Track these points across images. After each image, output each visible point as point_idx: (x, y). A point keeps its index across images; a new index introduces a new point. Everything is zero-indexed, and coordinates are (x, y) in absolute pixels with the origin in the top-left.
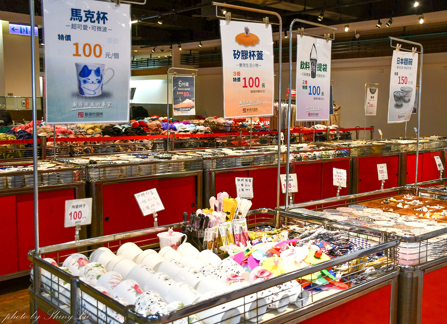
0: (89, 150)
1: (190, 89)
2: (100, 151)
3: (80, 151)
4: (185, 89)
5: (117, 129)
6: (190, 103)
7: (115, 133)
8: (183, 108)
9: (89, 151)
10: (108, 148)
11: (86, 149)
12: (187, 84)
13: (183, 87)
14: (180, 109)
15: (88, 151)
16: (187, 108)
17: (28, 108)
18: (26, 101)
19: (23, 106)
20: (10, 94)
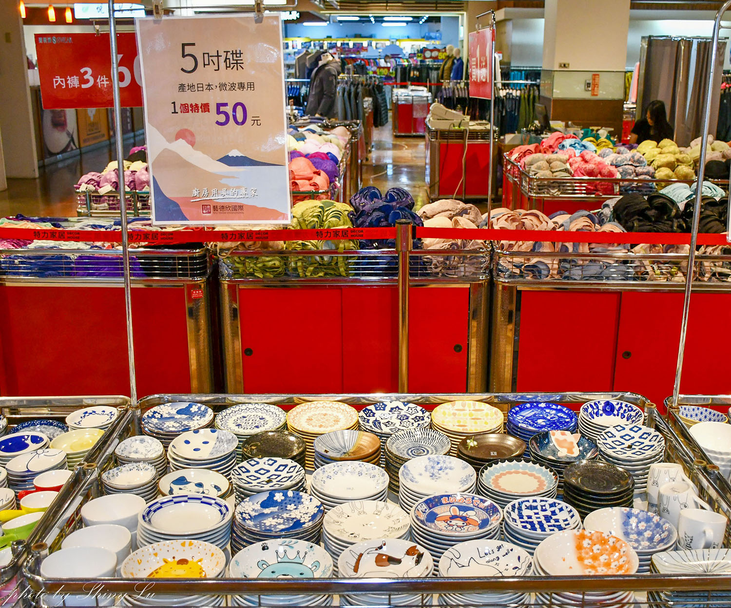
0: (541, 267)
2: (580, 272)
3: (517, 271)
5: (661, 200)
7: (652, 213)
9: (544, 272)
10: (608, 266)
11: (534, 266)
15: (540, 272)
17: (597, 95)
18: (594, 79)
19: (586, 90)
20: (563, 65)
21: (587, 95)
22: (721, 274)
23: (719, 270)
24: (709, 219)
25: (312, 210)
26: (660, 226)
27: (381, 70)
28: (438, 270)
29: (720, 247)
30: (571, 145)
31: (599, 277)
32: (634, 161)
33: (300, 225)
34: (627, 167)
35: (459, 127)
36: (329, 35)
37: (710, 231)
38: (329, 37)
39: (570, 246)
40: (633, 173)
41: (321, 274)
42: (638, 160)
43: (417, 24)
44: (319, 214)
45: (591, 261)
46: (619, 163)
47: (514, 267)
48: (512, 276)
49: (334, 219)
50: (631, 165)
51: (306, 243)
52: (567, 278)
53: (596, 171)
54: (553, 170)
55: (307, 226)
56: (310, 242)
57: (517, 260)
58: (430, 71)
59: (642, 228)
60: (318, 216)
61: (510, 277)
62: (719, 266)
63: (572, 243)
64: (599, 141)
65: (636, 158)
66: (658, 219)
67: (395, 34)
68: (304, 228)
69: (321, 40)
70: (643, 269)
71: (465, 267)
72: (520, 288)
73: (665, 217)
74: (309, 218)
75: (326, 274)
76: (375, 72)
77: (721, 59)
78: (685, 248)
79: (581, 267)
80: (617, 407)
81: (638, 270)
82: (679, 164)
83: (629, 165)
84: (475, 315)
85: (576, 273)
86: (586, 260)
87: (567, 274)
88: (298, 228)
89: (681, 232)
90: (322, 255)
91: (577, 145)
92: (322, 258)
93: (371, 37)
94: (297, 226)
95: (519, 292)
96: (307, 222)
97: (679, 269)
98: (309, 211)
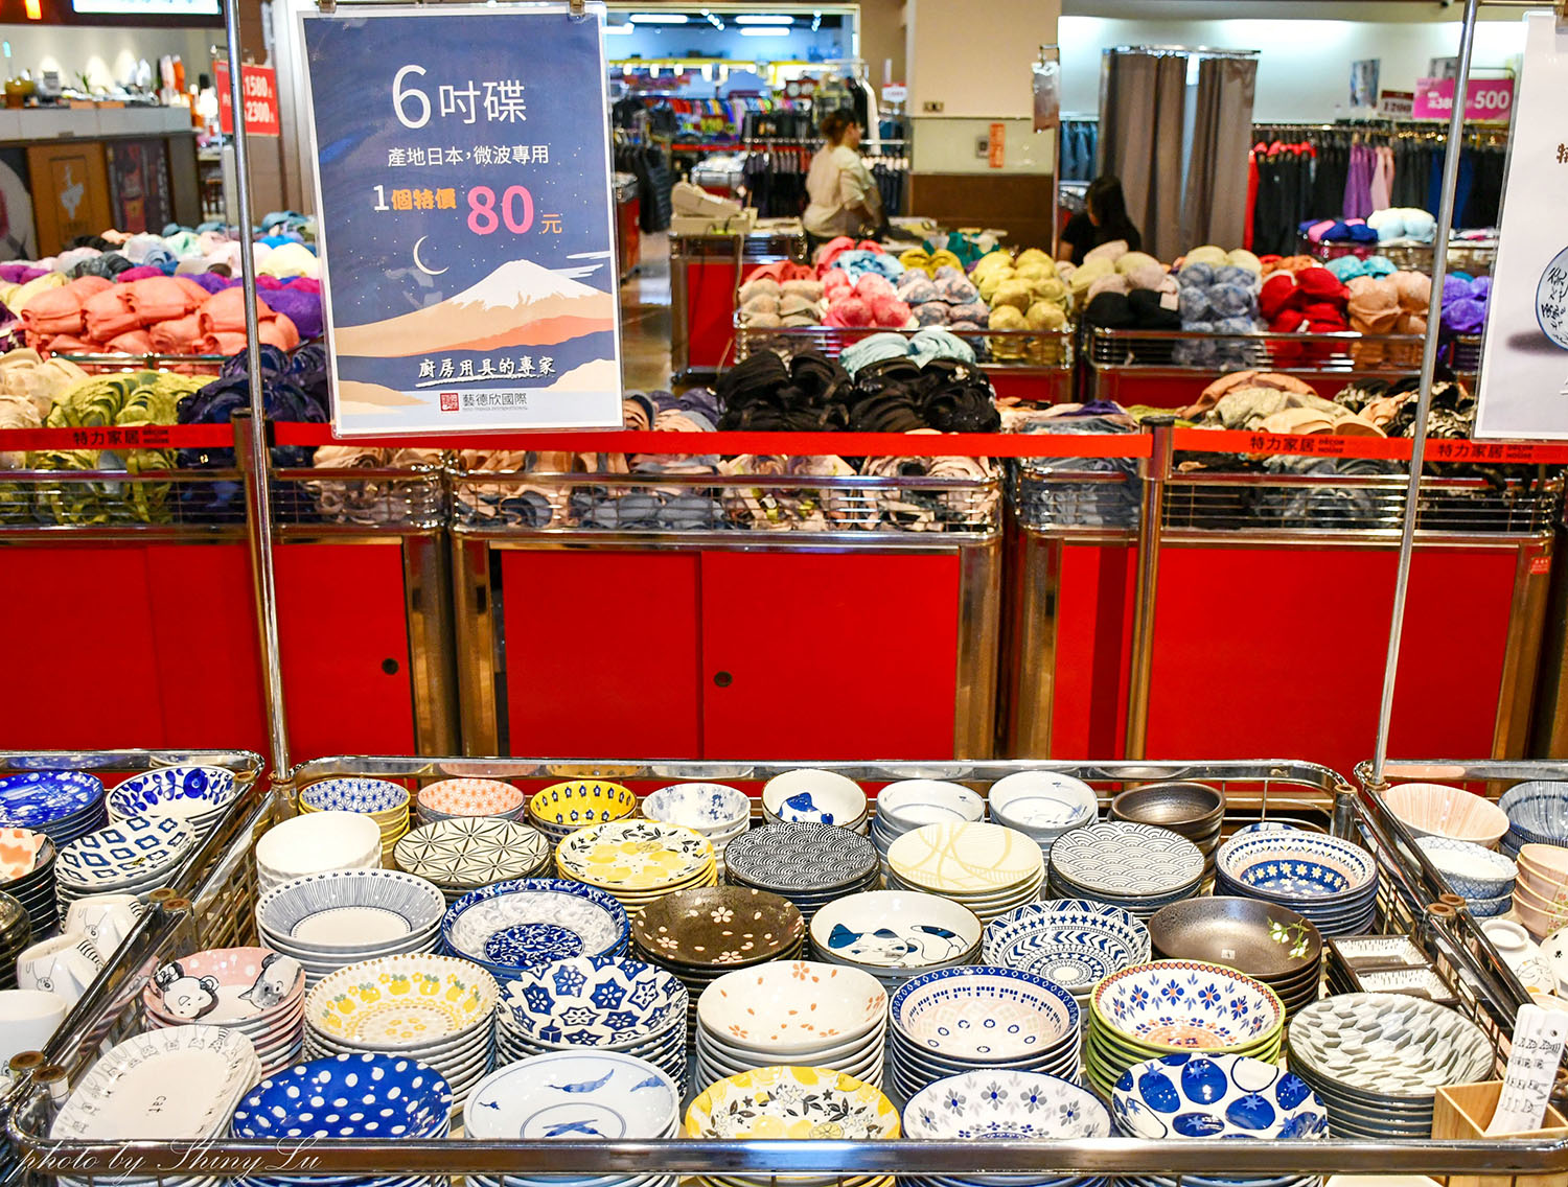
0: (535, 502)
1: (541, 153)
2: (613, 513)
3: (489, 511)
4: (482, 154)
6: (555, 299)
7: (789, 393)
8: (457, 356)
9: (542, 514)
10: (670, 500)
12: (506, 99)
13: (444, 131)
14: (426, 368)
15: (533, 513)
16: (515, 353)
17: (1000, 166)
18: (994, 134)
19: (978, 156)
20: (930, 107)
21: (979, 166)
22: (900, 515)
23: (896, 506)
24: (892, 404)
25: (92, 389)
26: (800, 419)
27: (710, 121)
28: (336, 509)
29: (897, 461)
30: (854, 264)
31: (650, 522)
32: (951, 294)
33: (67, 420)
34: (931, 305)
35: (726, 229)
36: (636, 52)
37: (887, 429)
38: (636, 57)
39: (590, 462)
40: (942, 317)
41: (100, 518)
42: (959, 291)
43: (807, 31)
44: (106, 397)
45: (634, 489)
46: (919, 299)
47: (480, 503)
48: (479, 520)
49: (136, 408)
50: (945, 301)
51: (64, 456)
52: (588, 524)
53: (866, 313)
54: (782, 313)
55: (81, 422)
56: (74, 454)
57: (489, 489)
58: (797, 124)
59: (761, 423)
60: (106, 403)
61: (473, 522)
62: (894, 500)
63: (594, 454)
64: (934, 256)
65: (955, 288)
66: (797, 405)
67: (769, 51)
68: (76, 424)
69: (621, 61)
70: (740, 505)
71: (389, 503)
72: (495, 545)
73: (811, 401)
74: (85, 406)
75: (112, 519)
76: (697, 127)
77: (1248, 93)
78: (825, 463)
79: (614, 503)
80: (212, 781)
81: (731, 506)
82: (1037, 298)
83: (938, 301)
84: (418, 601)
85: (606, 514)
86: (625, 489)
87: (588, 516)
88: (64, 425)
89: (834, 431)
90: (98, 481)
91: (866, 263)
92: (100, 486)
93: (720, 56)
94: (61, 422)
95: (496, 555)
96: (80, 415)
97: (817, 504)
98: (87, 392)
